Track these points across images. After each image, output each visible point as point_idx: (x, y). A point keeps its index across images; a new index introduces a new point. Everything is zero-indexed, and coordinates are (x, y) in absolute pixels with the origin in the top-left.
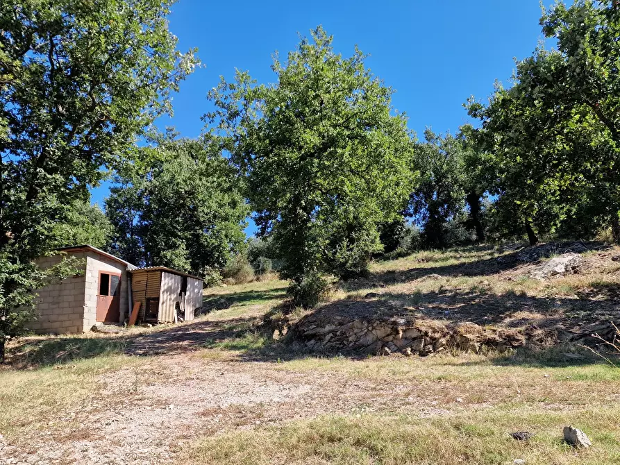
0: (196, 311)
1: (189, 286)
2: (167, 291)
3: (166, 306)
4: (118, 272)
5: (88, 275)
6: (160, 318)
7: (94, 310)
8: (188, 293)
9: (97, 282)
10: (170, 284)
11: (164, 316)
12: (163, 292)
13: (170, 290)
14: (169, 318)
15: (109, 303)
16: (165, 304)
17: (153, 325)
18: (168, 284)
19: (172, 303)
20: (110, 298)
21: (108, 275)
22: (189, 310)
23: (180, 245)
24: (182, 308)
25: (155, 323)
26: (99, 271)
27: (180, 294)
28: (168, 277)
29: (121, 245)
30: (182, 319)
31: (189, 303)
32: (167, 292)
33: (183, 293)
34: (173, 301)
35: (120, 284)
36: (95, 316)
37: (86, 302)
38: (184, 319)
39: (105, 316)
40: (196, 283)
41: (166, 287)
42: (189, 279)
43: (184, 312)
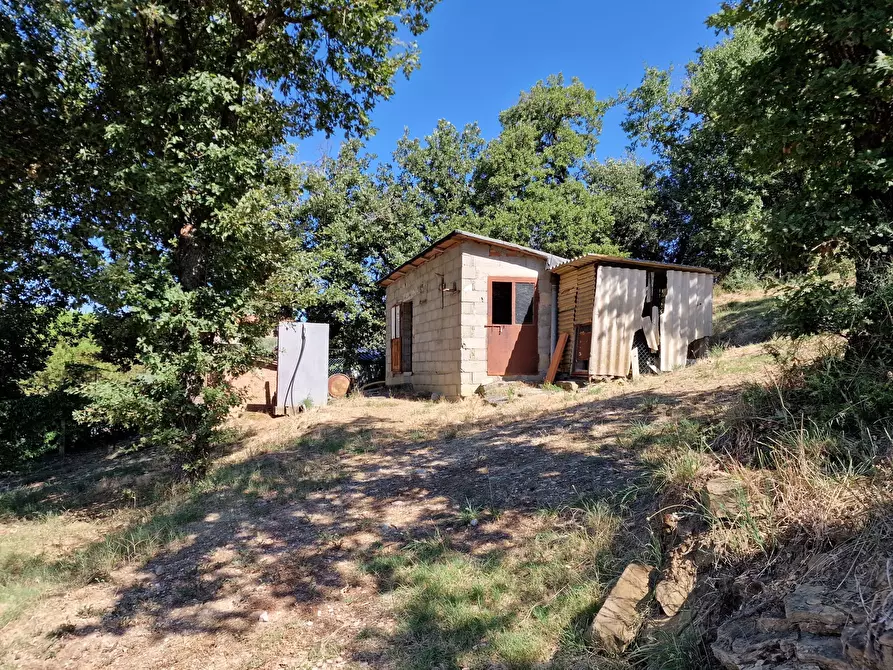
0: (692, 346)
1: (671, 291)
2: (610, 308)
3: (609, 342)
4: (532, 274)
5: (466, 289)
6: (593, 370)
7: (483, 354)
8: (668, 308)
9: (485, 300)
10: (619, 292)
11: (603, 365)
12: (601, 313)
13: (618, 306)
14: (617, 368)
15: (515, 338)
16: (605, 340)
17: (581, 385)
18: (615, 290)
19: (623, 333)
20: (515, 328)
21: (509, 285)
22: (671, 349)
23: (751, 201)
24: (652, 342)
25: (583, 379)
26: (489, 277)
27: (647, 312)
28: (613, 276)
29: (658, 219)
30: (654, 368)
31: (671, 332)
32: (610, 311)
33: (655, 309)
34: (629, 329)
35: (536, 298)
36: (484, 365)
37: (464, 341)
38: (658, 367)
39: (506, 364)
40: (694, 282)
41: (607, 300)
42: (670, 274)
43: (659, 352)
